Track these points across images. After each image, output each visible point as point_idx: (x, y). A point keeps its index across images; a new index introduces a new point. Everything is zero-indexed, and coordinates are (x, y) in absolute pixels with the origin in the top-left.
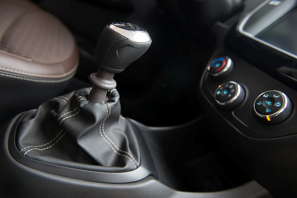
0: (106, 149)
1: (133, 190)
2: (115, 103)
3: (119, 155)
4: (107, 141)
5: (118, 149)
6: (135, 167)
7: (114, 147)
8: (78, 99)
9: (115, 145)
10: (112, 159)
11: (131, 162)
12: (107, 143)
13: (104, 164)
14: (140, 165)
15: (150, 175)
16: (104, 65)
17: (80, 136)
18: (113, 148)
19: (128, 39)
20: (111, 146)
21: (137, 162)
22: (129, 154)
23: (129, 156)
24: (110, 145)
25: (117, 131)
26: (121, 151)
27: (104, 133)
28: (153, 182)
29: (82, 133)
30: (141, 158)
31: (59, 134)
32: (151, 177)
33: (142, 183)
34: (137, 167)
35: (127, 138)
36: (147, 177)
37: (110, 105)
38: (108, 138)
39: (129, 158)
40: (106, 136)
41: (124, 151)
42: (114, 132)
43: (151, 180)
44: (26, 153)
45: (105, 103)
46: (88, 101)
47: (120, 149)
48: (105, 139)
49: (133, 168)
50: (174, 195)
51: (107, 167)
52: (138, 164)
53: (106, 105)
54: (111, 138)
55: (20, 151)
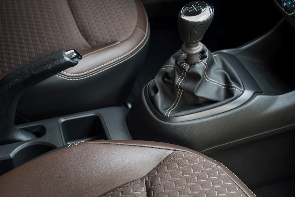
0: (215, 89)
1: (246, 109)
2: (207, 58)
3: (226, 89)
4: (214, 83)
5: (224, 84)
6: (241, 93)
7: (220, 84)
8: (182, 67)
9: (220, 82)
10: (222, 93)
11: (237, 90)
12: (214, 84)
13: (219, 100)
14: (244, 90)
15: (254, 93)
16: (190, 41)
17: (195, 90)
18: (220, 86)
19: (198, 22)
20: (218, 84)
21: (241, 88)
22: (233, 86)
23: (234, 87)
24: (216, 85)
25: (217, 71)
26: (226, 85)
27: (209, 78)
28: (258, 97)
29: (196, 88)
30: (244, 84)
31: (179, 93)
32: (255, 94)
33: (251, 101)
34: (243, 92)
35: (226, 73)
36: (253, 95)
37: (205, 61)
38: (213, 80)
39: (235, 89)
40: (211, 79)
41: (229, 85)
42: (215, 73)
43: (256, 96)
44: (169, 115)
45: (201, 61)
46: (189, 65)
47: (225, 84)
48: (211, 82)
49: (240, 94)
50: (278, 99)
51: (222, 101)
52: (243, 90)
53: (202, 63)
54: (215, 79)
55: (164, 115)
